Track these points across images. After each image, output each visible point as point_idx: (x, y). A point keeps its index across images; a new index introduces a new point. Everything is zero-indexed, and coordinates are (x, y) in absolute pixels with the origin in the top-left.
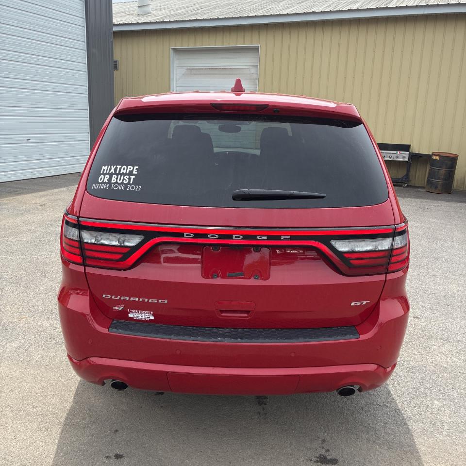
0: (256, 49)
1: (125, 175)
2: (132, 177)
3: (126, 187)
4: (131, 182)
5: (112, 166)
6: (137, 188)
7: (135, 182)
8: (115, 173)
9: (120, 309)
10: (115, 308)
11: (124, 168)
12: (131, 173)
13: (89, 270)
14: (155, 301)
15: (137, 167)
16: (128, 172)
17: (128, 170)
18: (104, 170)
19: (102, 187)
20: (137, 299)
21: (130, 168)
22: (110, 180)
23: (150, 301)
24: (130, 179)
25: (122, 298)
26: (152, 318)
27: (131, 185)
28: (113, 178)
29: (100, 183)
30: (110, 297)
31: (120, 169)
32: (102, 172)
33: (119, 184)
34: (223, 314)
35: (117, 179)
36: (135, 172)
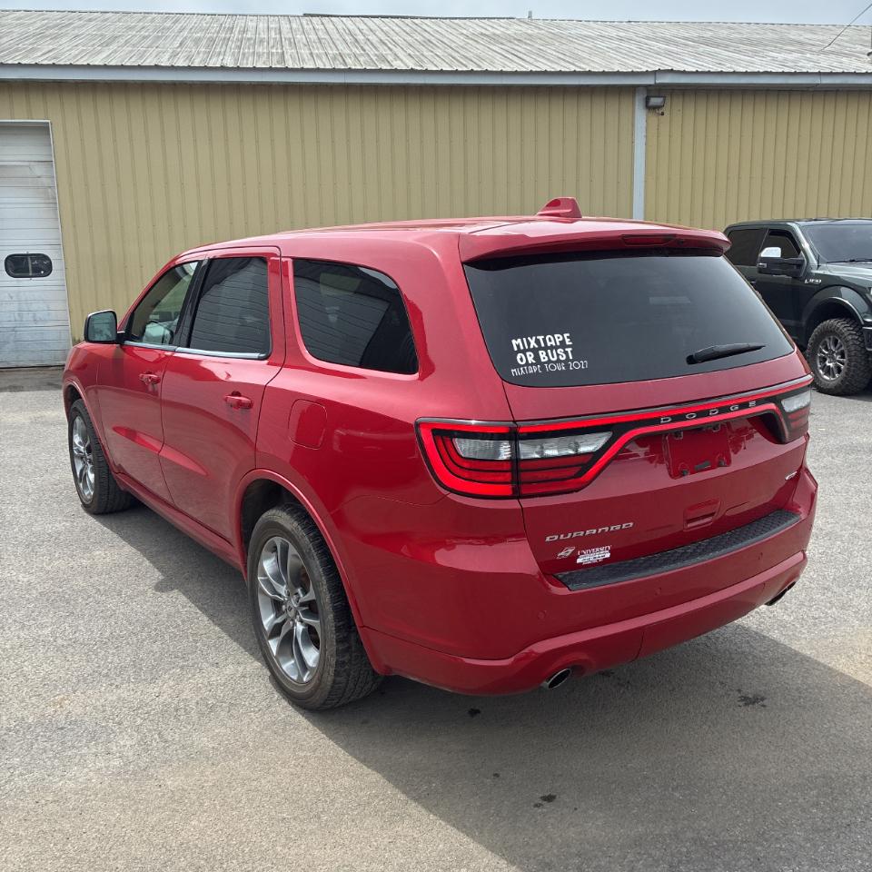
0: (43, 129)
1: (556, 348)
2: (569, 350)
3: (567, 366)
4: (571, 358)
5: (529, 338)
6: (583, 364)
7: (577, 356)
8: (540, 348)
9: (568, 554)
10: (562, 553)
11: (550, 339)
12: (563, 344)
13: (526, 503)
14: (618, 527)
15: (568, 335)
16: (558, 344)
17: (558, 341)
18: (518, 346)
19: (531, 372)
20: (595, 531)
21: (559, 338)
22: (537, 357)
23: (612, 528)
24: (566, 353)
25: (575, 535)
26: (608, 555)
27: (572, 361)
28: (542, 357)
29: (523, 366)
30: (556, 537)
31: (544, 340)
32: (516, 349)
33: (555, 362)
34: (689, 525)
35: (547, 355)
36: (568, 342)
